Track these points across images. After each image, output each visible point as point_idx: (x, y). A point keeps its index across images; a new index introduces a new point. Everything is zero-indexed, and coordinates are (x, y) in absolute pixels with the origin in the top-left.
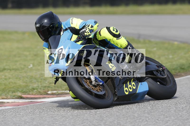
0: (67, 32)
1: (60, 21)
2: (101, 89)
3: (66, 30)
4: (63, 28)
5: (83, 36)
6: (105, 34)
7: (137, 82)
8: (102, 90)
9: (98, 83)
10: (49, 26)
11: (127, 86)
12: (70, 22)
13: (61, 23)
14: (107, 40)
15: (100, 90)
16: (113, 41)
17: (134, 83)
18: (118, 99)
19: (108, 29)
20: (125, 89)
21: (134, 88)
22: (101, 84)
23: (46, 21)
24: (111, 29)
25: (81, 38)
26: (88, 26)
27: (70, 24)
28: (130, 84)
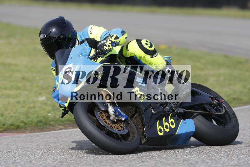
0: (85, 45)
1: (74, 30)
2: (122, 125)
3: (83, 42)
4: (78, 39)
5: (101, 50)
6: (134, 49)
7: (178, 119)
8: (125, 127)
9: (118, 117)
10: (59, 38)
11: (161, 124)
12: (87, 32)
13: (76, 32)
14: (136, 57)
15: (122, 127)
16: (146, 60)
17: (172, 120)
18: (147, 141)
19: (139, 42)
20: (158, 129)
21: (173, 127)
22: (123, 119)
23: (54, 30)
24: (143, 42)
25: (99, 52)
26: (111, 37)
27: (88, 34)
28: (167, 121)
